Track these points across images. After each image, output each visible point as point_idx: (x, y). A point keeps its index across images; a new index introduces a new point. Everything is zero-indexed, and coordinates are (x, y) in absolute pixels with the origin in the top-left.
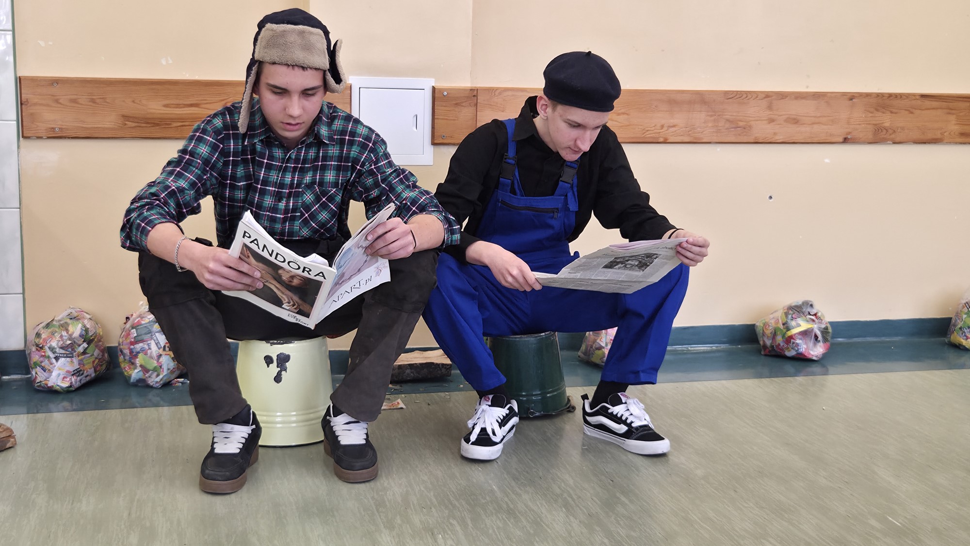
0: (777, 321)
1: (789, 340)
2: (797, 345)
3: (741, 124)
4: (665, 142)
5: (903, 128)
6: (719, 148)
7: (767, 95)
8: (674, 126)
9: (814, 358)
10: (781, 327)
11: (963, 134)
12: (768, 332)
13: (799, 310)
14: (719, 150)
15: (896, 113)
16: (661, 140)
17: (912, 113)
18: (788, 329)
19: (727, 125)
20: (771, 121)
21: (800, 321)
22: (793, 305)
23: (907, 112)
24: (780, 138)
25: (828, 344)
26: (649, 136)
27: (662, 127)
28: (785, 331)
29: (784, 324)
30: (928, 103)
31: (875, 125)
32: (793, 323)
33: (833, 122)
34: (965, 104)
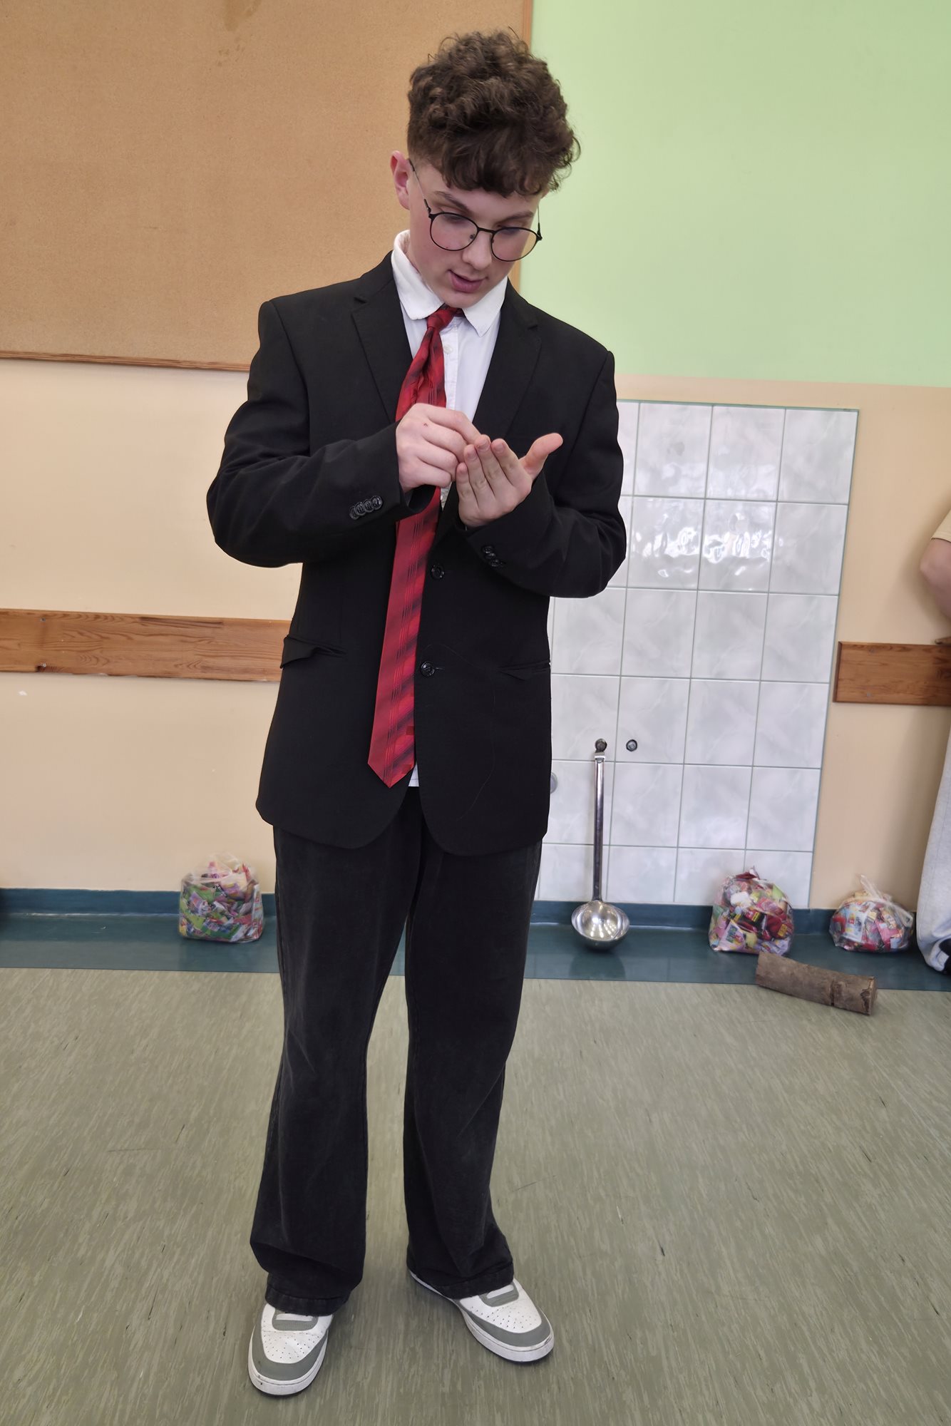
5: (121, 658)
11: (205, 669)
15: (106, 638)
17: (130, 639)
23: (123, 638)
30: (152, 627)
31: (79, 652)
33: (19, 645)
34: (207, 632)
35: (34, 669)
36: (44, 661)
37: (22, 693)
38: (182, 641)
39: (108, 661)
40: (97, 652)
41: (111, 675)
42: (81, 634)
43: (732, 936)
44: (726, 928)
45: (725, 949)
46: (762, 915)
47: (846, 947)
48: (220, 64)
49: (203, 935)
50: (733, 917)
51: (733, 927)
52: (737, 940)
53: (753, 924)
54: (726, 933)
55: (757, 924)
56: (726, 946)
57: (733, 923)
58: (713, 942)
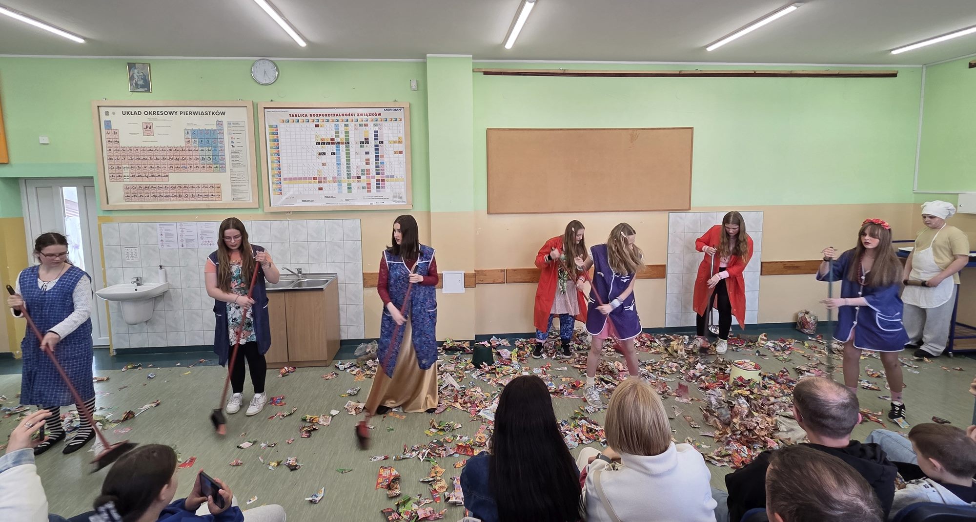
48: (629, 150)
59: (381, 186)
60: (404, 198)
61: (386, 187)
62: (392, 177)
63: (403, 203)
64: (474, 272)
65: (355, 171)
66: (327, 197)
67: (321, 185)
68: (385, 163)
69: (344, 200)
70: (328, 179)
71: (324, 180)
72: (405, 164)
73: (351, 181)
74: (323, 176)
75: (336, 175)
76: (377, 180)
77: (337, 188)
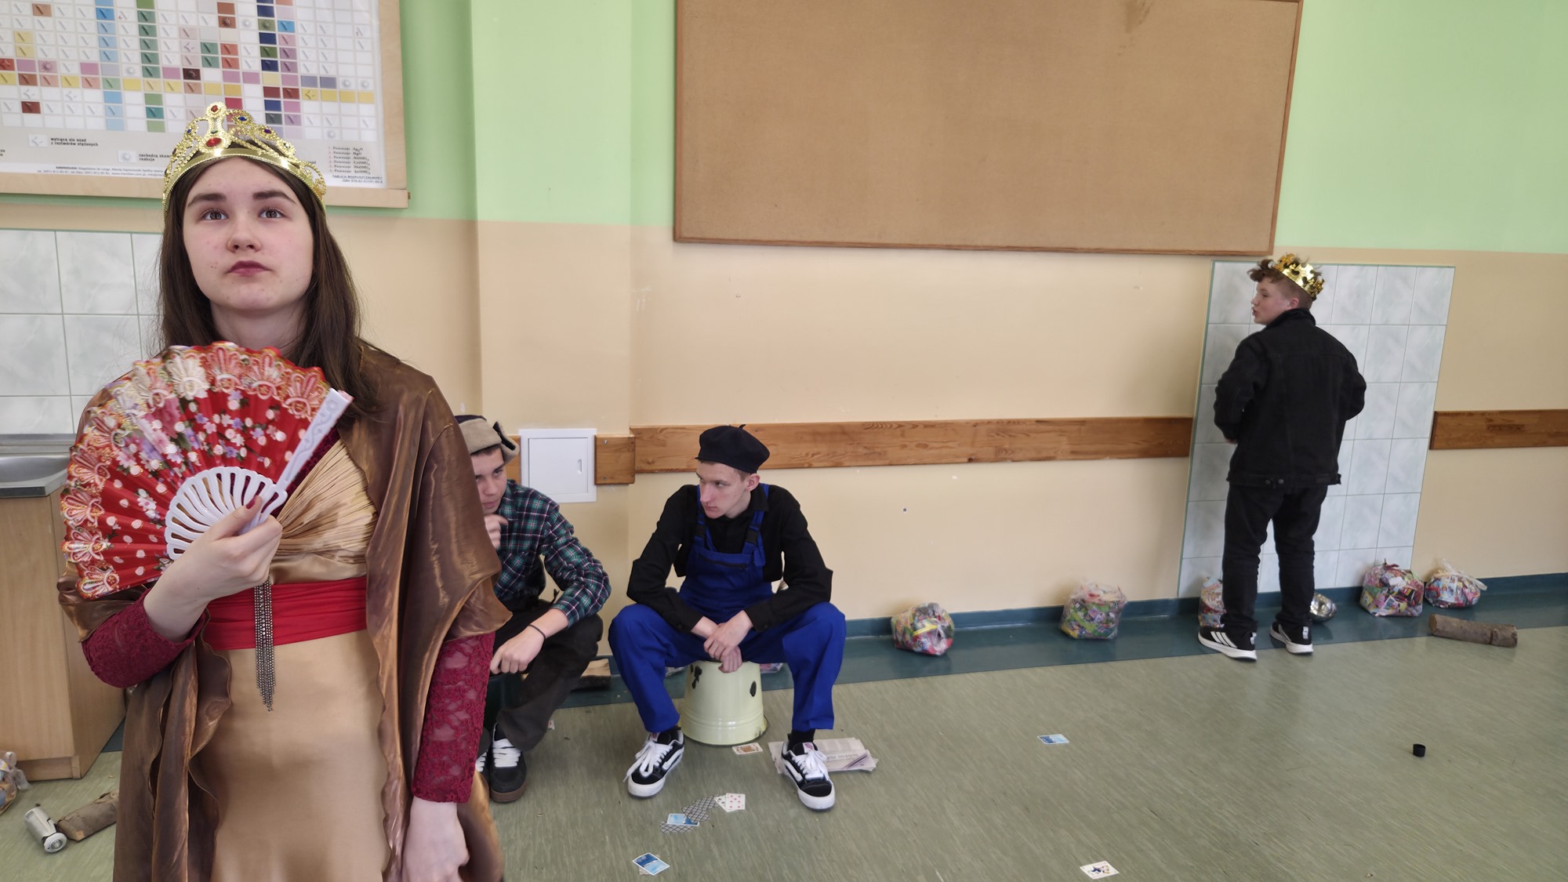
0: (906, 623)
1: (916, 639)
2: (922, 643)
3: (877, 450)
4: (810, 467)
5: (1021, 449)
6: (858, 470)
7: (900, 425)
8: (818, 453)
9: (938, 654)
10: (909, 627)
11: (1073, 452)
12: (900, 629)
13: (926, 611)
14: (858, 471)
15: (1013, 436)
16: (806, 465)
17: (1028, 435)
18: (915, 629)
19: (865, 451)
20: (904, 446)
21: (925, 622)
22: (921, 606)
23: (1024, 435)
24: (912, 461)
25: (951, 640)
26: (794, 462)
27: (807, 454)
28: (912, 630)
29: (911, 625)
30: (1042, 427)
31: (996, 447)
32: (919, 625)
33: (959, 445)
34: (1076, 428)
35: (966, 460)
36: (973, 454)
37: (954, 477)
38: (1060, 435)
39: (1013, 452)
40: (1007, 446)
41: (1013, 461)
42: (998, 435)
43: (1390, 606)
44: (1385, 601)
45: (1384, 614)
46: (1413, 591)
47: (1441, 606)
48: (1119, 54)
49: (1092, 635)
50: (1391, 594)
51: (1391, 600)
52: (1394, 609)
53: (1406, 597)
54: (1386, 603)
55: (1408, 597)
56: (1383, 611)
57: (1391, 597)
58: (1372, 611)
59: (283, 113)
60: (378, 165)
61: (305, 121)
62: (329, 82)
63: (373, 185)
64: (627, 434)
65: (175, 45)
66: (62, 142)
67: (32, 93)
68: (298, 28)
69: (134, 156)
70: (62, 71)
71: (46, 74)
72: (376, 35)
73: (159, 84)
74: (40, 56)
75: (94, 57)
76: (269, 91)
77: (100, 110)
